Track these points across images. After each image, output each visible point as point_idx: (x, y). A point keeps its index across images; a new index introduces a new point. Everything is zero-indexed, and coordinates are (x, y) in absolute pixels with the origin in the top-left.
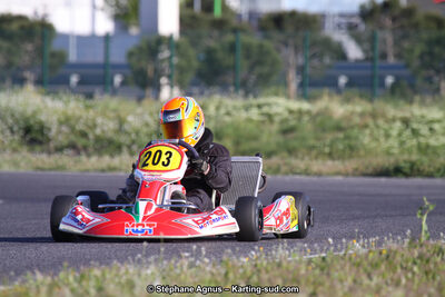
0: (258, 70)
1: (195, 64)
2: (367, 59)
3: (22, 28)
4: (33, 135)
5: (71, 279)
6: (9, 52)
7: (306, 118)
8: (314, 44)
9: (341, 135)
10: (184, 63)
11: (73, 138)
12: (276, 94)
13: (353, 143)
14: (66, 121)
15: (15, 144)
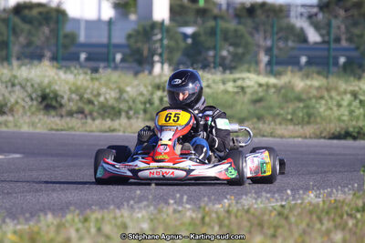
2: (324, 42)
3: (40, 13)
4: (48, 102)
5: (76, 220)
6: (30, 33)
7: (272, 90)
8: (281, 29)
9: (301, 105)
10: (172, 44)
11: (81, 104)
12: (249, 71)
13: (311, 111)
14: (77, 90)
15: (33, 109)
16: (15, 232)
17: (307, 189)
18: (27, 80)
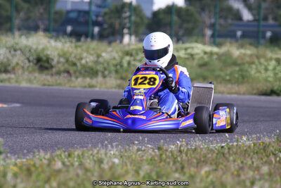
0: (185, 25)
2: (255, 20)
4: (42, 63)
5: (63, 155)
6: (28, 10)
7: (215, 57)
8: (222, 10)
9: (237, 68)
10: (138, 20)
11: (67, 66)
13: (244, 73)
14: (64, 55)
15: (30, 69)
16: (15, 165)
17: (241, 134)
18: (26, 46)
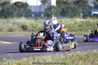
0: (74, 12)
1: (60, 12)
3: (21, 5)
5: (32, 59)
7: (84, 23)
10: (57, 11)
14: (32, 25)
15: (20, 30)
16: (15, 63)
17: (94, 49)
18: (18, 22)
